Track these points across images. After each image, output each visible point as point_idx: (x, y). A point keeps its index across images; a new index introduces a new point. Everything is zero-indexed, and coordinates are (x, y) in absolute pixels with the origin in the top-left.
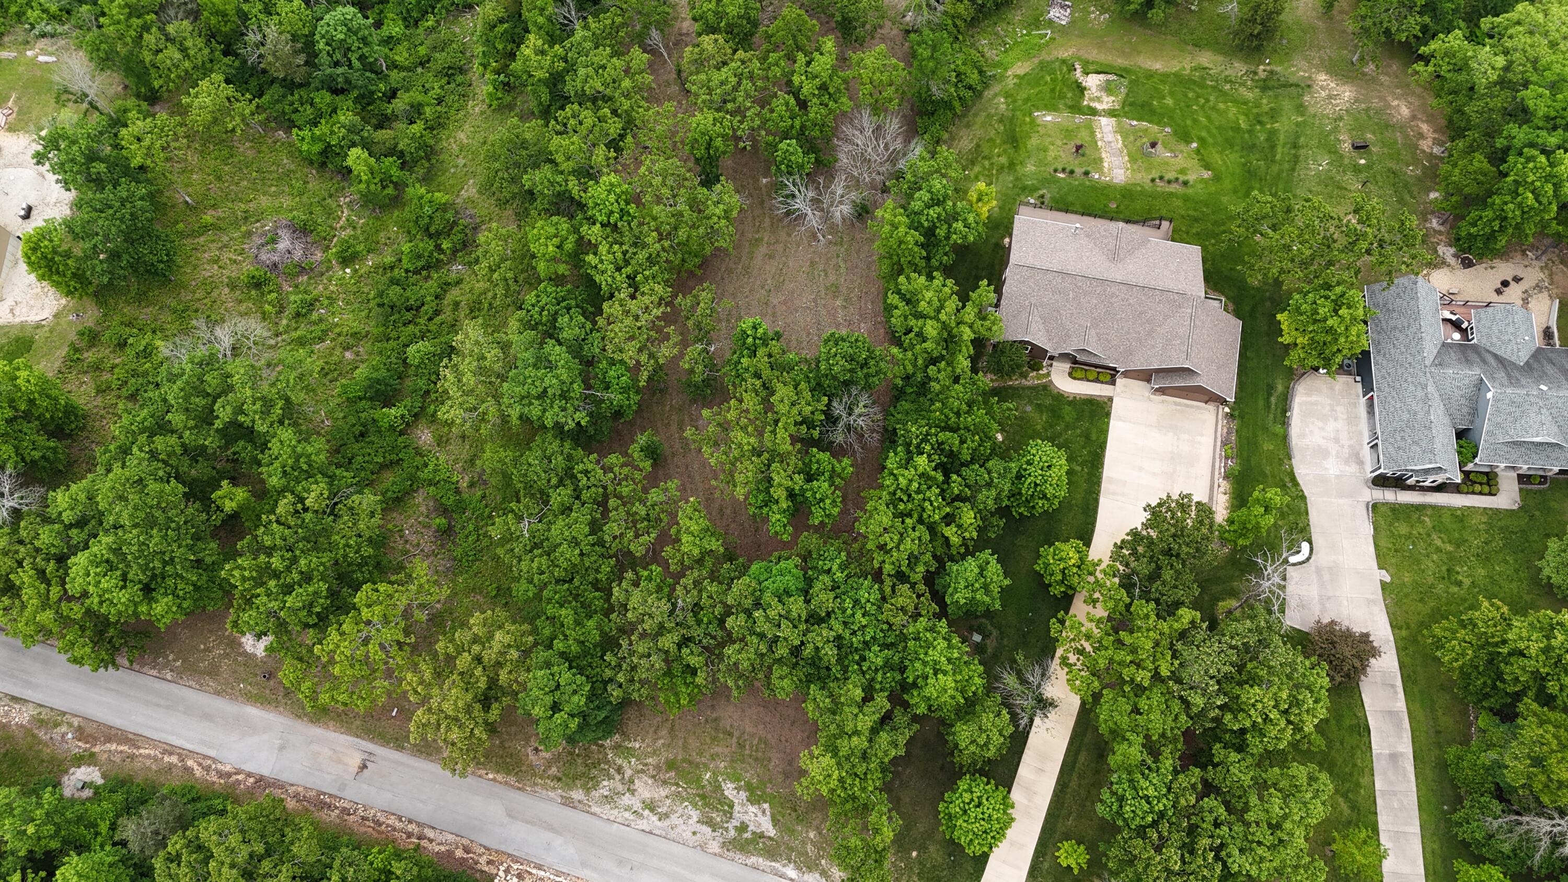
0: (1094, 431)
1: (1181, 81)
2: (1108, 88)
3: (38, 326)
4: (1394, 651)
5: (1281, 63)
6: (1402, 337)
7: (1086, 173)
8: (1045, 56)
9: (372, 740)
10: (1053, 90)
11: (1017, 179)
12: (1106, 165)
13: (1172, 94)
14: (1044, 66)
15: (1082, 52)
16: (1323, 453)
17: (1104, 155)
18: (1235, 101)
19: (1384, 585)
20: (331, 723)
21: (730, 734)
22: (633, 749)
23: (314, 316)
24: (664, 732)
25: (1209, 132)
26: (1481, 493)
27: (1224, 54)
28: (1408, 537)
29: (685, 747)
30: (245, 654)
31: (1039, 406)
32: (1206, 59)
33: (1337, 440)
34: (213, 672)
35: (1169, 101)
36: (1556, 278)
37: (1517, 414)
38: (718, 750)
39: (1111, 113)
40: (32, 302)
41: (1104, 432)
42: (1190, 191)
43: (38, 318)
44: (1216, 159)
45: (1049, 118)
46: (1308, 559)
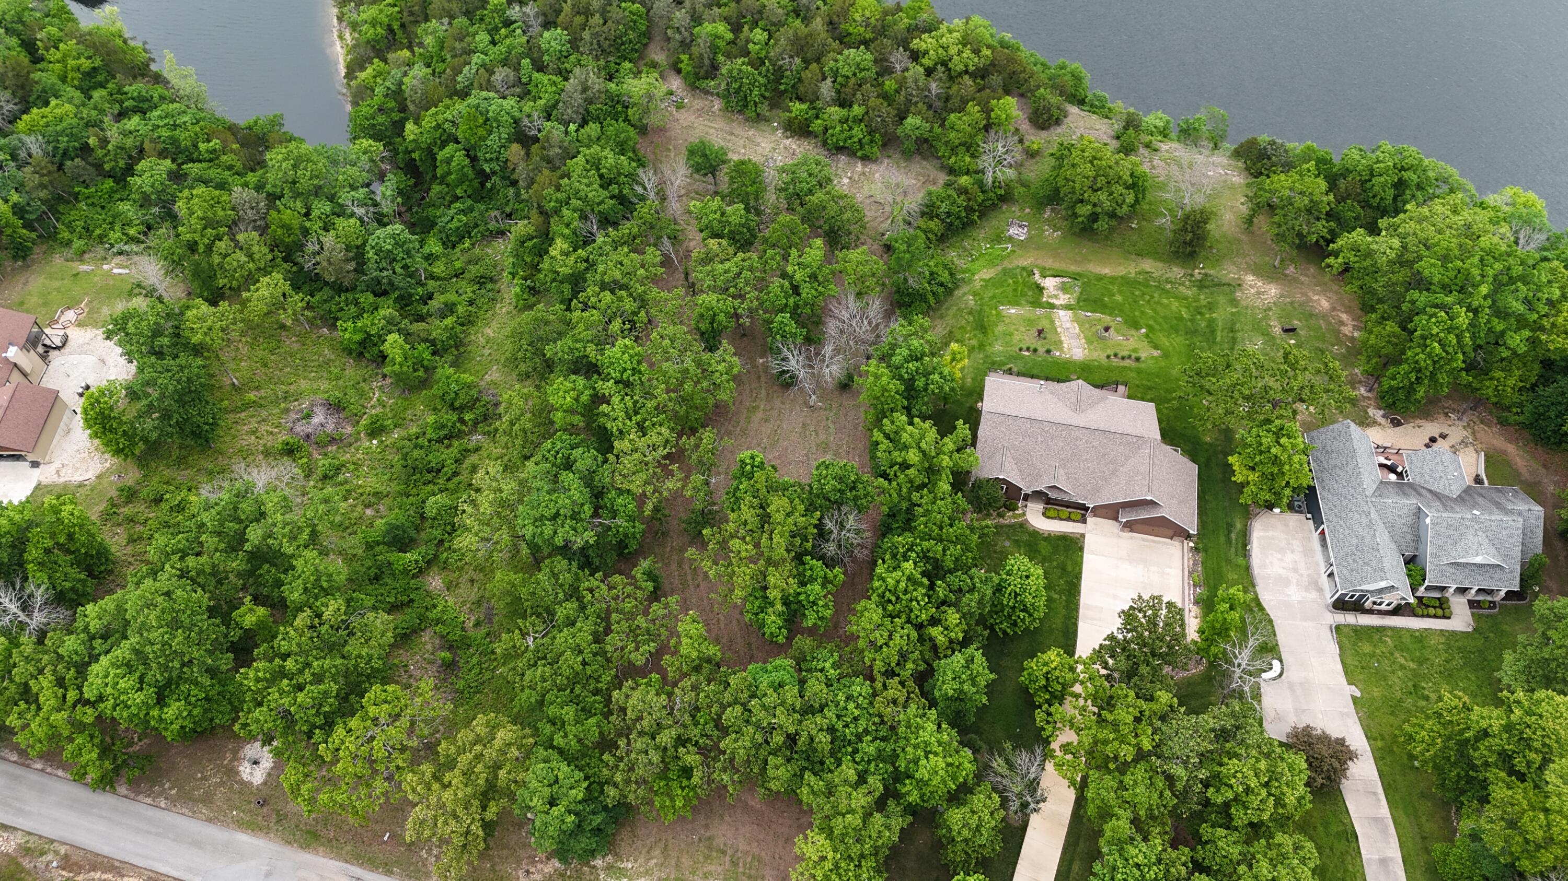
0: (1069, 563)
1: (1125, 281)
2: (1063, 288)
3: (81, 485)
4: (1372, 761)
5: (1213, 267)
6: (1342, 474)
7: (1048, 351)
8: (1007, 264)
9: (361, 865)
10: (1015, 290)
11: (987, 356)
12: (1065, 345)
13: (1120, 292)
14: (1005, 272)
15: (1039, 261)
16: (1286, 582)
17: (1063, 338)
18: (1176, 297)
19: (1354, 699)
20: (321, 849)
21: (724, 853)
22: (626, 869)
23: (341, 478)
24: (657, 852)
25: (1155, 321)
26: (1435, 616)
27: (1163, 261)
28: (1372, 655)
29: (678, 866)
30: (242, 782)
31: (1017, 541)
32: (1148, 265)
33: (1295, 570)
34: (207, 800)
35: (1119, 298)
36: (1478, 435)
37: (1456, 537)
38: (712, 868)
39: (1067, 307)
40: (78, 465)
41: (1079, 564)
42: (1143, 366)
43: (81, 479)
44: (1164, 341)
45: (1013, 311)
46: (1281, 675)
